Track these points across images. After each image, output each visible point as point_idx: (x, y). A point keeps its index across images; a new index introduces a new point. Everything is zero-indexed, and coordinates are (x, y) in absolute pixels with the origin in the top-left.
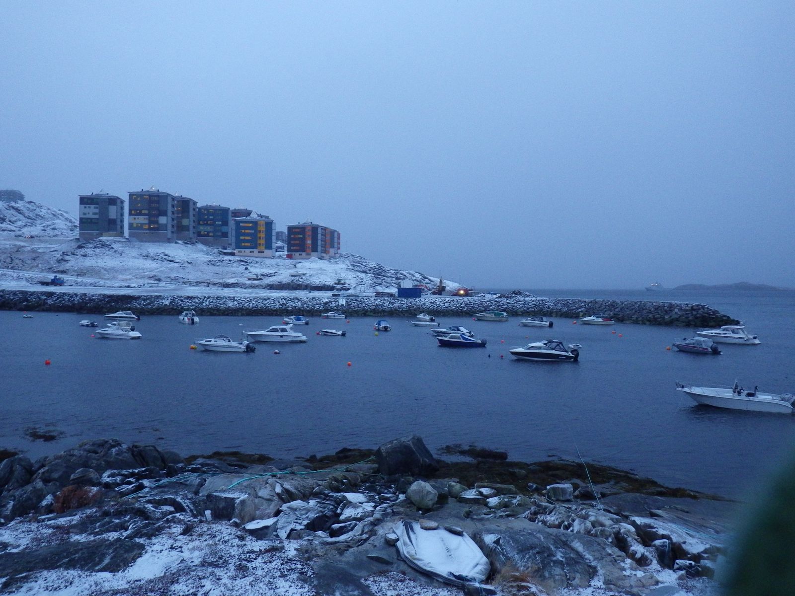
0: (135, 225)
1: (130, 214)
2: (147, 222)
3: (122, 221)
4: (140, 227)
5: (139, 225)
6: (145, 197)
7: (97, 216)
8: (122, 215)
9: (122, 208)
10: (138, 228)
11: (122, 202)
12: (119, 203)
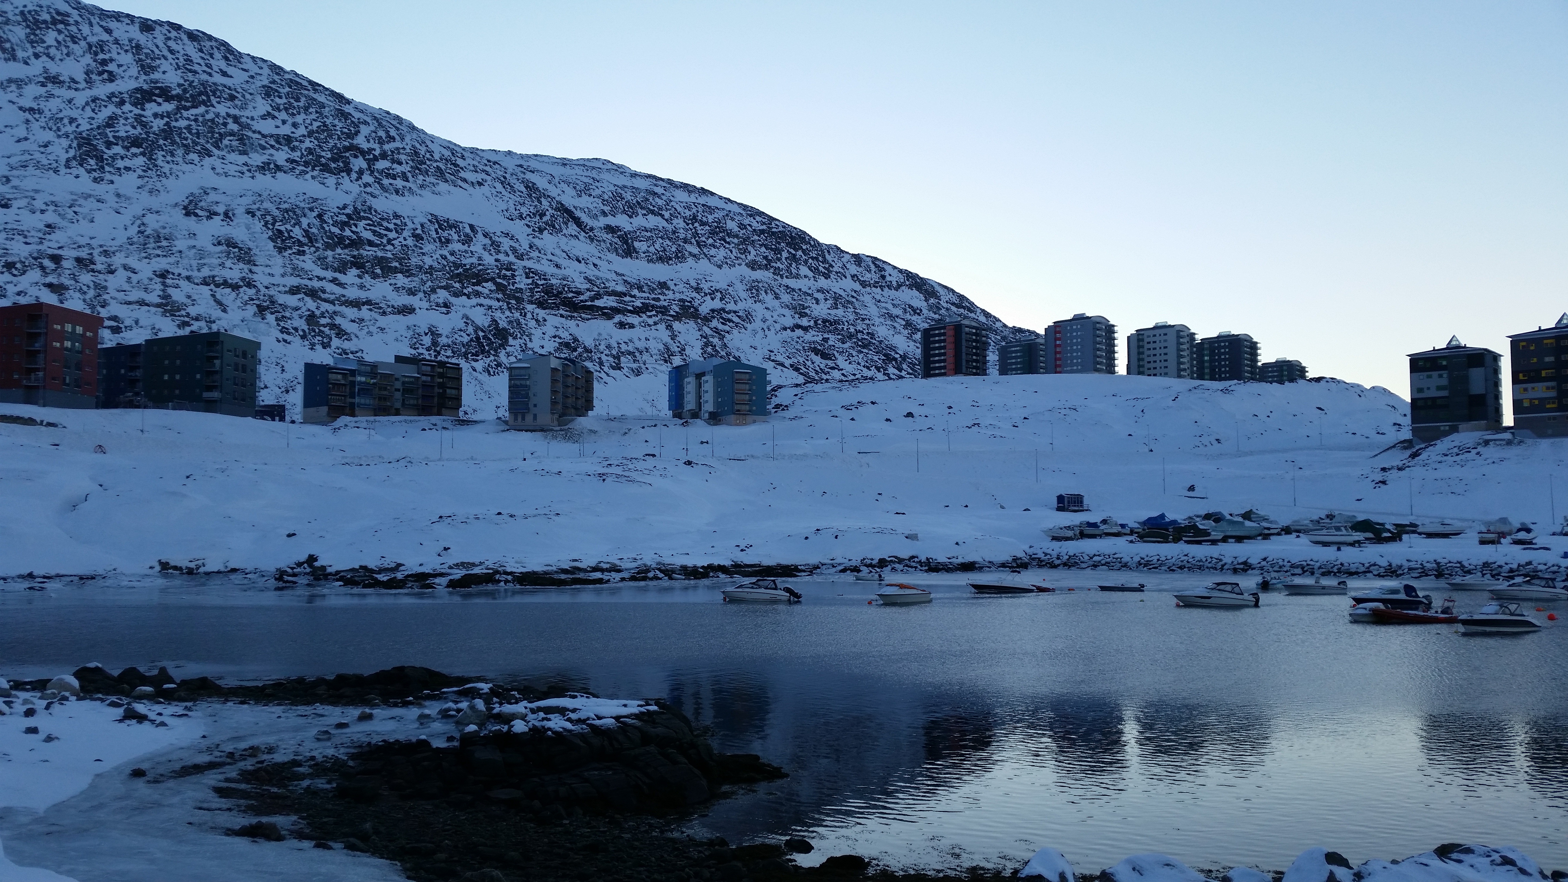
0: (1526, 404)
1: (1515, 381)
2: (1553, 394)
3: (1497, 396)
4: (1539, 406)
5: (1537, 402)
6: (1545, 341)
7: (1445, 393)
8: (1497, 383)
9: (1496, 371)
10: (1532, 409)
11: (1496, 357)
12: (1488, 360)
